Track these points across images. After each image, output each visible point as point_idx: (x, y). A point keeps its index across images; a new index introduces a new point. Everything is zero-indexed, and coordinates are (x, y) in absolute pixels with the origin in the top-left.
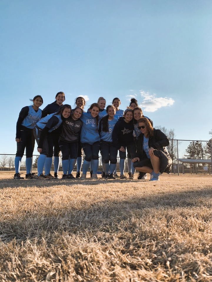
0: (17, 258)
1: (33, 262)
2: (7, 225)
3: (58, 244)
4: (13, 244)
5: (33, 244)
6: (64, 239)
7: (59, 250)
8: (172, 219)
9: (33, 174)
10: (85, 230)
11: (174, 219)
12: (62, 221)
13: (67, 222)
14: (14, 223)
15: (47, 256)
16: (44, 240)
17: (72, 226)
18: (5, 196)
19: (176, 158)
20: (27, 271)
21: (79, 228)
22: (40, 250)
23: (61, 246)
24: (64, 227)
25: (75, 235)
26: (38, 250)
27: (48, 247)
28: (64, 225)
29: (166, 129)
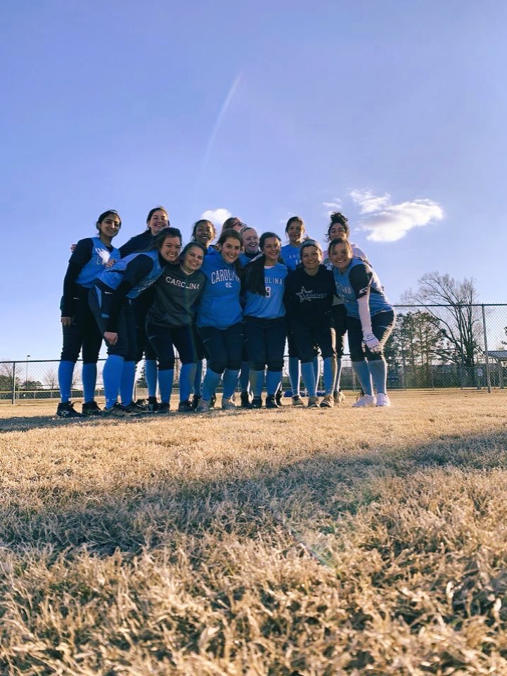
0: (126, 595)
1: (163, 606)
2: (96, 520)
3: (215, 562)
4: (116, 563)
5: (160, 563)
6: (229, 551)
7: (220, 575)
8: (487, 499)
9: (140, 401)
10: (276, 530)
11: (491, 499)
12: (219, 508)
13: (231, 512)
14: (110, 517)
15: (194, 590)
16: (183, 553)
17: (243, 520)
18: (82, 455)
19: (480, 349)
20: (153, 625)
21: (260, 526)
22: (176, 578)
23: (223, 569)
24: (225, 524)
25: (254, 543)
26: (173, 578)
27: (193, 569)
28: (224, 517)
29: (453, 279)
